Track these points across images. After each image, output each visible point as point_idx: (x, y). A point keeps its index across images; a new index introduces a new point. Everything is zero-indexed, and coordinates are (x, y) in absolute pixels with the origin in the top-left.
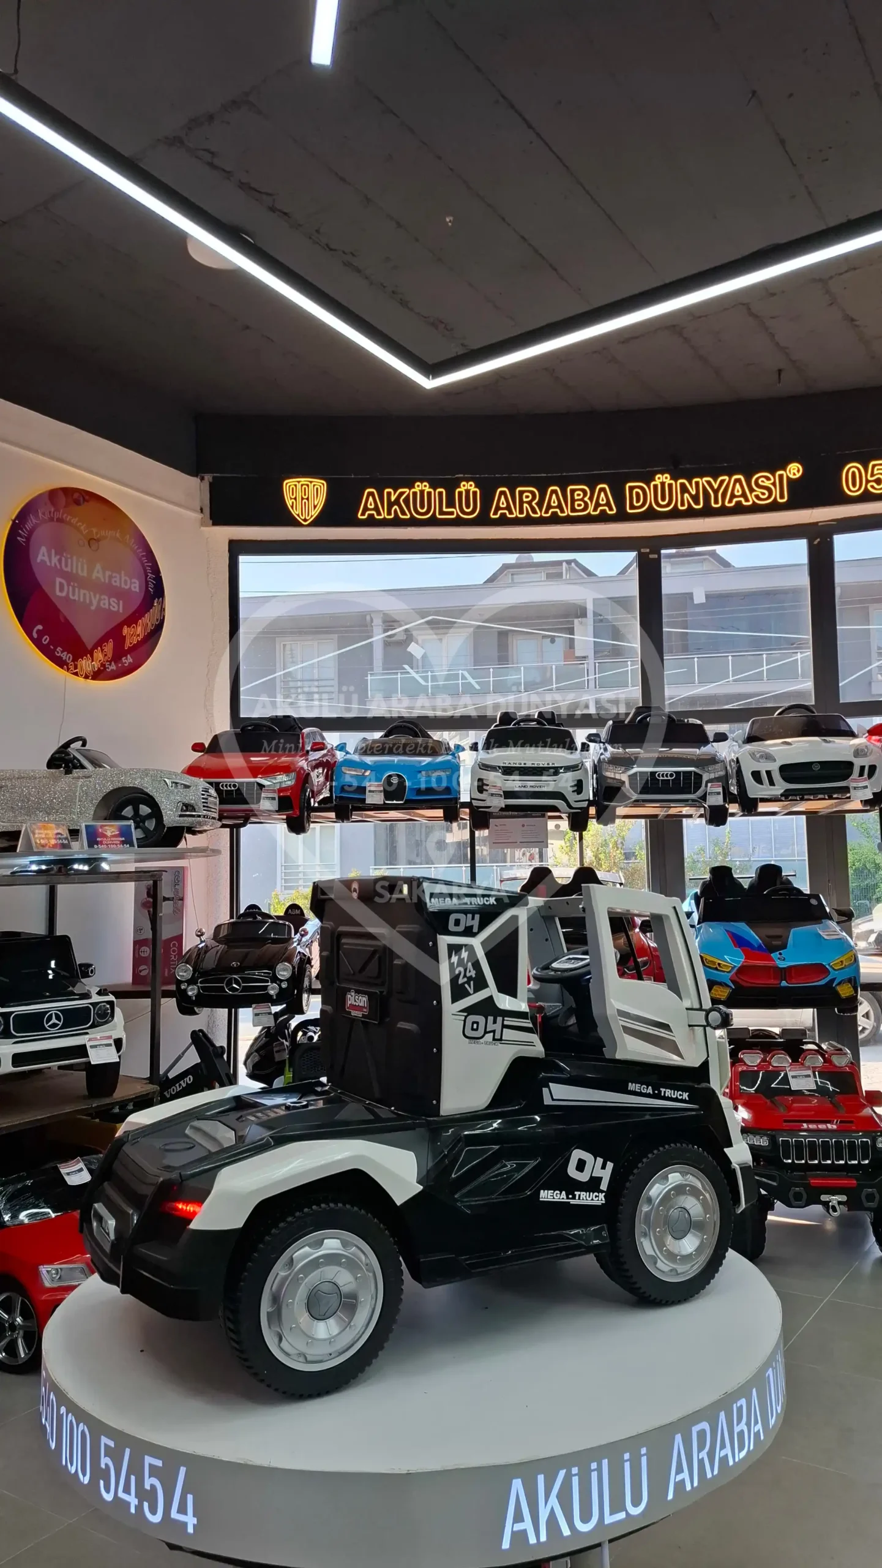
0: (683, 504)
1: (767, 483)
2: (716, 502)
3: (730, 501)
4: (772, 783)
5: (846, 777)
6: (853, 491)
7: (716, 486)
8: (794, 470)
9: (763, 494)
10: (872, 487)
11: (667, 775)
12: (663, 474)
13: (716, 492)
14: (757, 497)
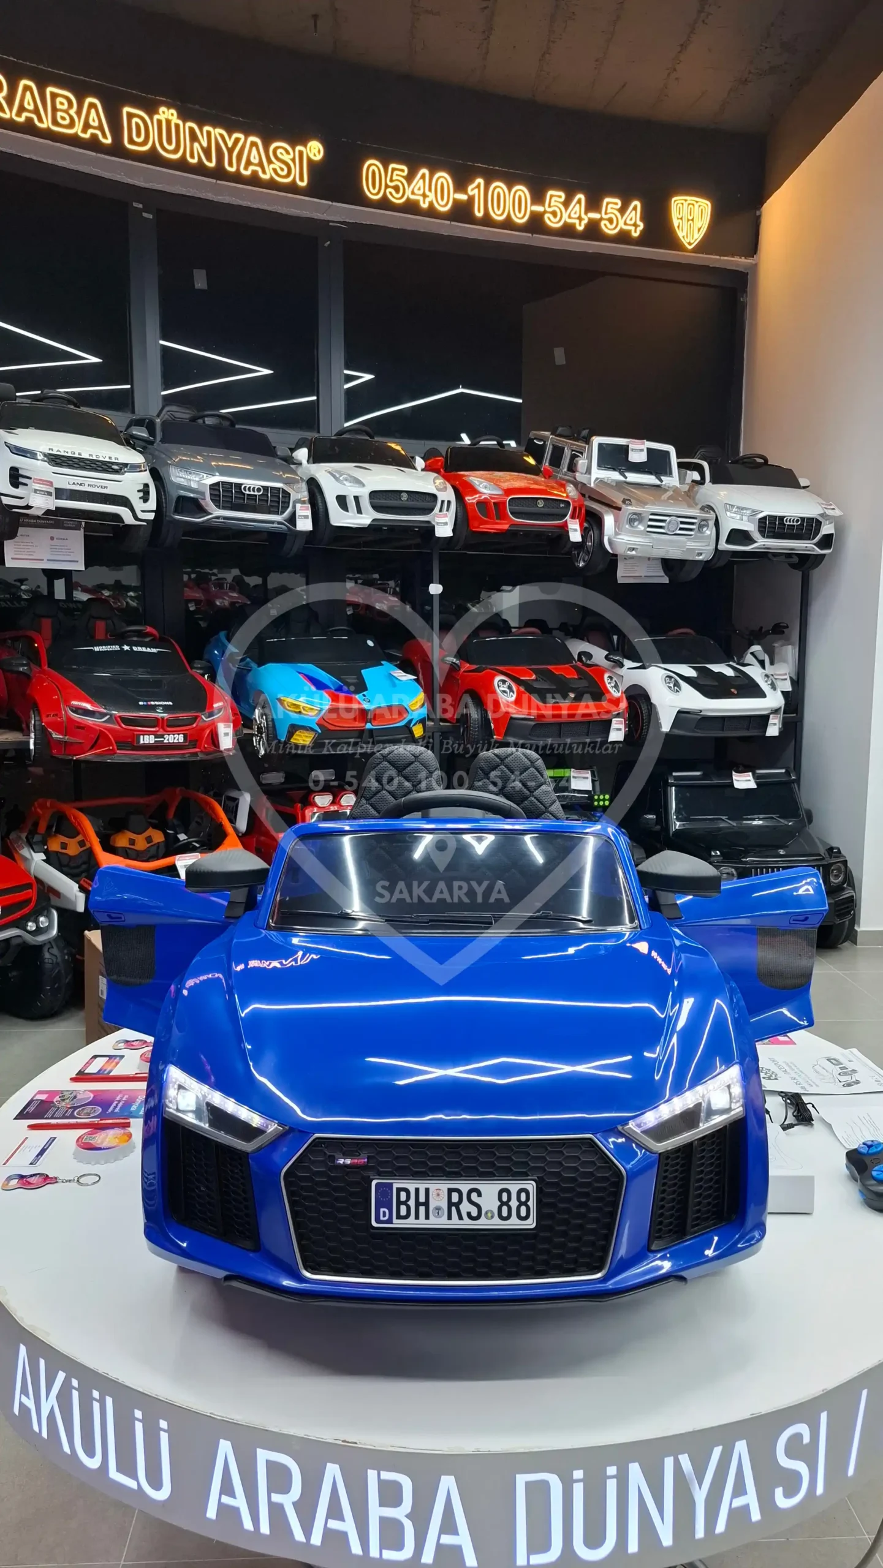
0: (192, 156)
1: (287, 158)
2: (231, 164)
3: (246, 168)
4: (359, 511)
5: (430, 510)
6: (373, 193)
7: (230, 144)
8: (315, 150)
9: (282, 170)
10: (391, 193)
11: (254, 488)
12: (169, 106)
13: (231, 151)
14: (275, 170)
